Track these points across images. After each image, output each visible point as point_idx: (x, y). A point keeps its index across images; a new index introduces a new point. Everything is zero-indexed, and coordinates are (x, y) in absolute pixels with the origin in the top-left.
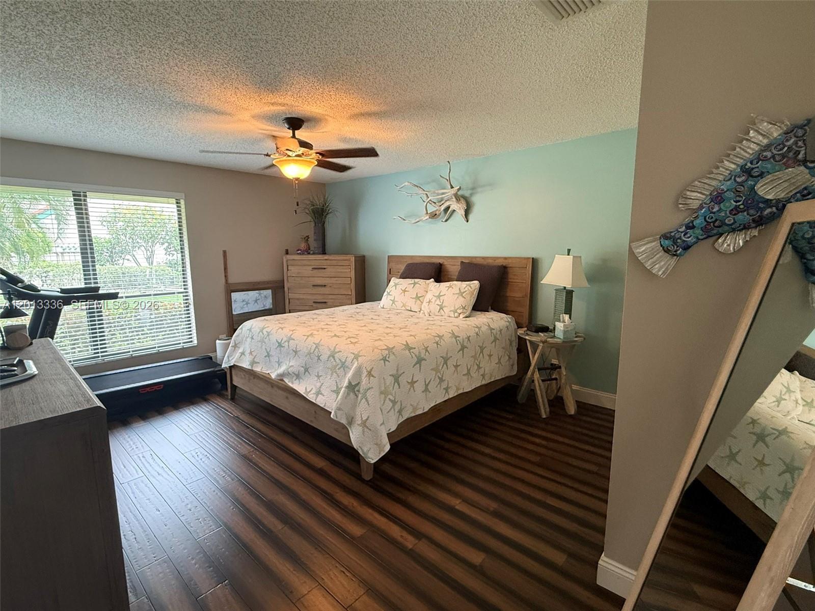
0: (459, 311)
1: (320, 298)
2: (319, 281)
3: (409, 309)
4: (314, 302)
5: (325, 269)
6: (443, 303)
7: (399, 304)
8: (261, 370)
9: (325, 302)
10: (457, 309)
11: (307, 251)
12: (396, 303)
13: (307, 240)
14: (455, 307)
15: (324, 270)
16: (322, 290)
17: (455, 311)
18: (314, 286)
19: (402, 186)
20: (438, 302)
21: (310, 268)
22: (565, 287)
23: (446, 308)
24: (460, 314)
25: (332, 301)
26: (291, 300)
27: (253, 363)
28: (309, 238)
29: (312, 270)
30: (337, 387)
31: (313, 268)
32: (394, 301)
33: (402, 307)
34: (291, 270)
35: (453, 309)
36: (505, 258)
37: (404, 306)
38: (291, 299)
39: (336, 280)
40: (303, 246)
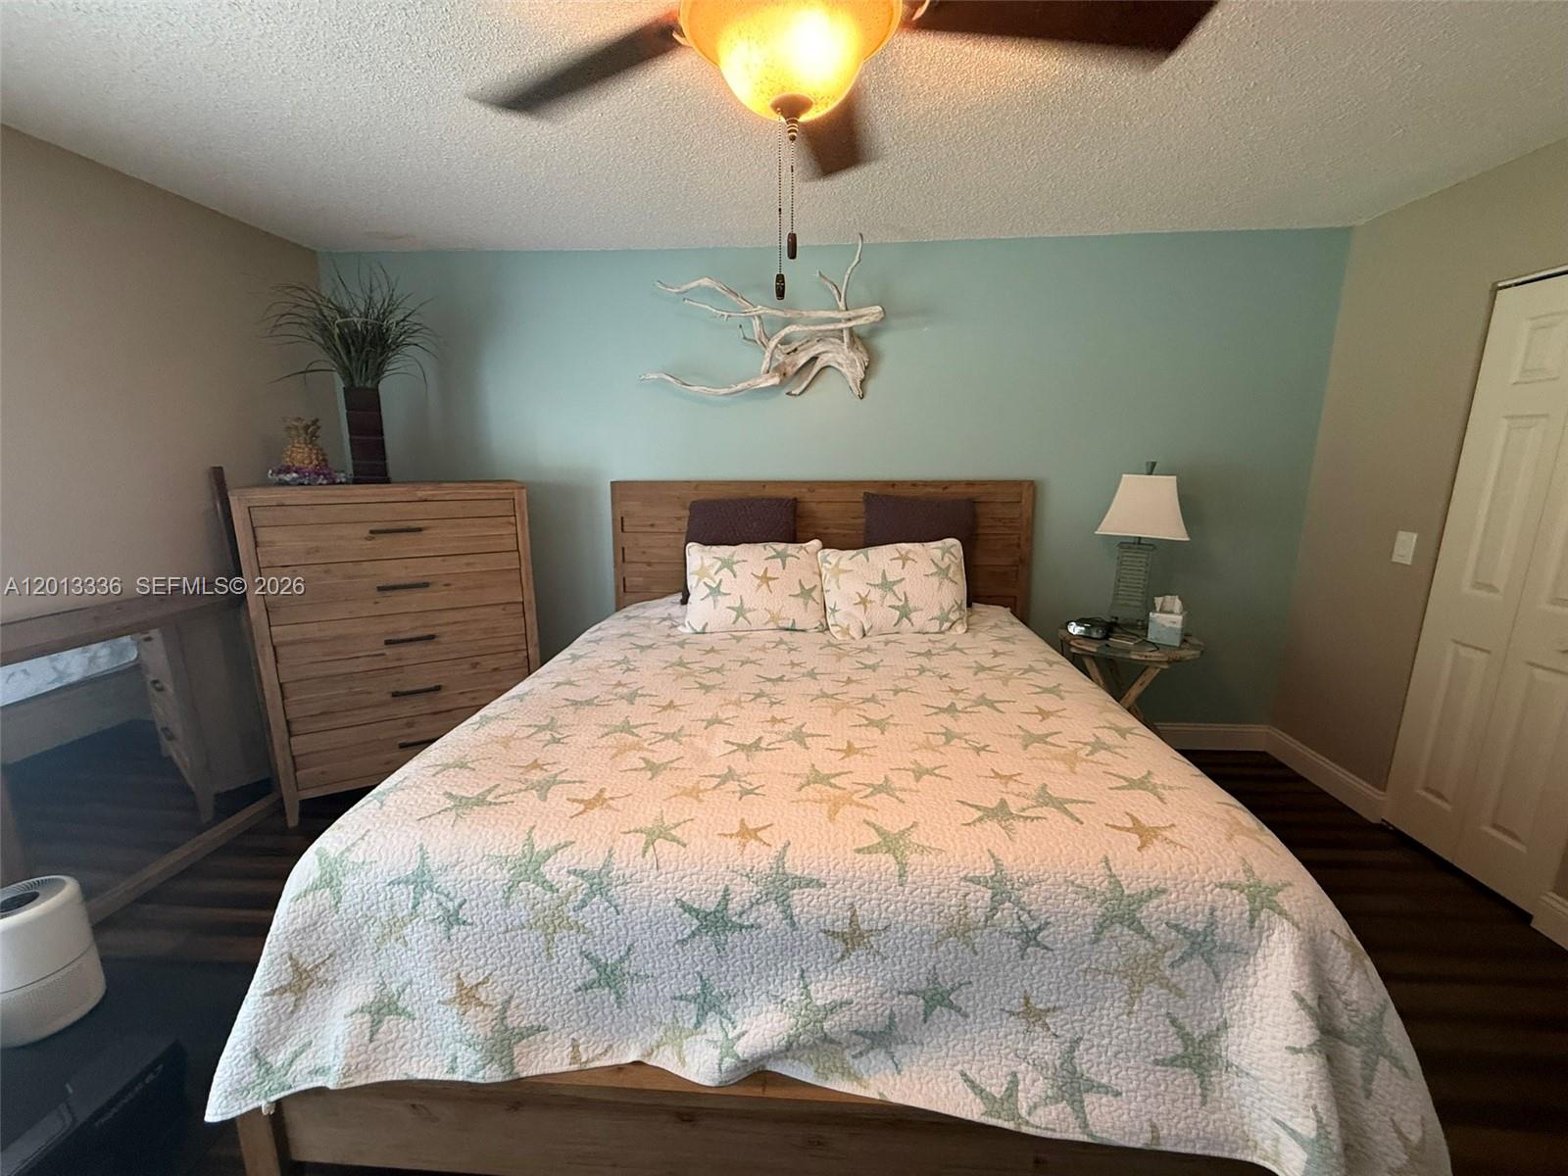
0: (953, 617)
1: (406, 627)
2: (397, 573)
3: (789, 626)
4: (388, 642)
5: (420, 530)
6: (906, 598)
7: (757, 618)
8: (575, 1058)
9: (431, 637)
10: (949, 612)
11: (323, 473)
12: (748, 615)
13: (313, 435)
14: (942, 608)
15: (417, 536)
16: (415, 600)
17: (943, 619)
18: (380, 589)
19: (684, 288)
20: (891, 600)
21: (365, 532)
22: (1140, 538)
23: (919, 613)
24: (954, 623)
25: (455, 628)
26: (280, 651)
27: (504, 1042)
28: (319, 428)
29: (367, 539)
30: (1185, 1037)
31: (372, 532)
32: (741, 611)
33: (767, 623)
34: (272, 543)
35: (936, 613)
36: (970, 484)
37: (773, 619)
38: (283, 644)
39: (468, 564)
40: (300, 455)
